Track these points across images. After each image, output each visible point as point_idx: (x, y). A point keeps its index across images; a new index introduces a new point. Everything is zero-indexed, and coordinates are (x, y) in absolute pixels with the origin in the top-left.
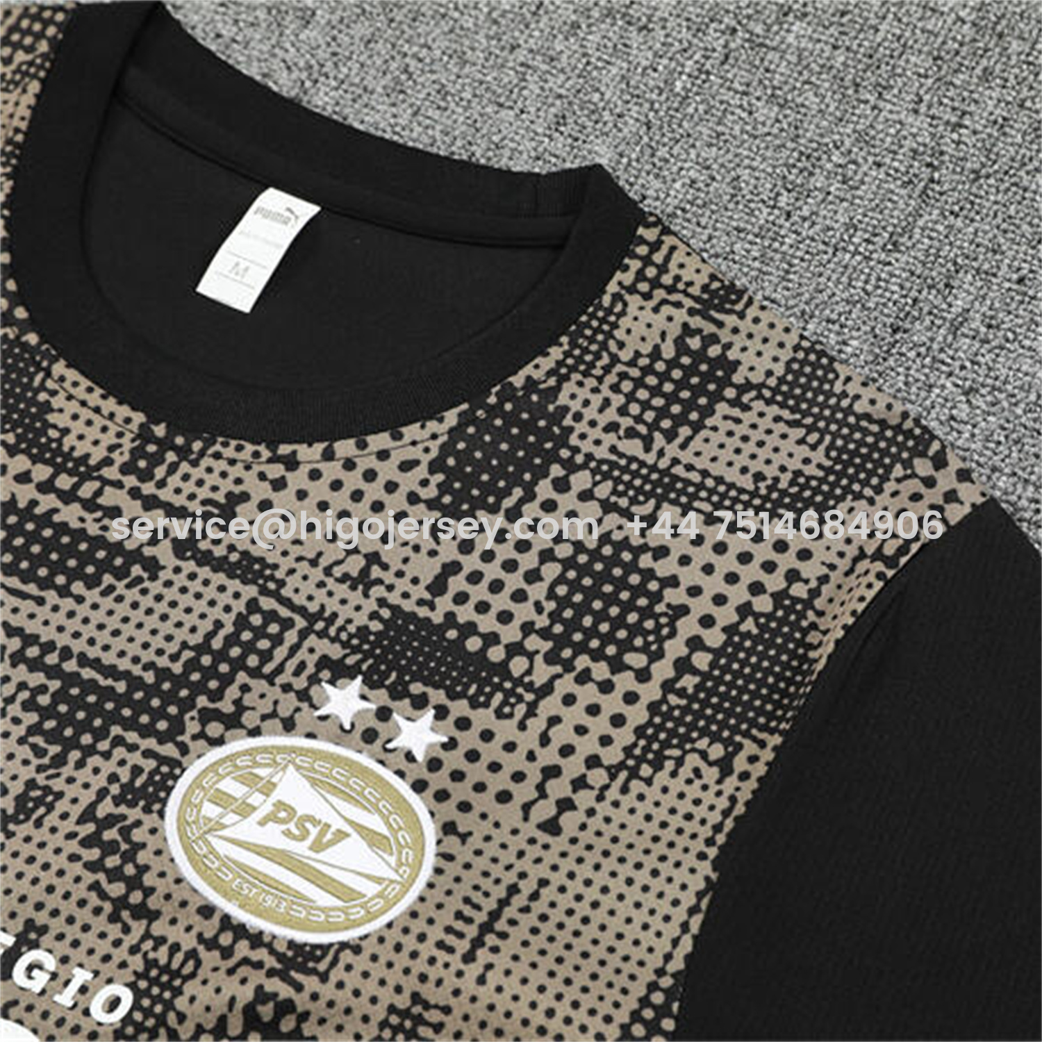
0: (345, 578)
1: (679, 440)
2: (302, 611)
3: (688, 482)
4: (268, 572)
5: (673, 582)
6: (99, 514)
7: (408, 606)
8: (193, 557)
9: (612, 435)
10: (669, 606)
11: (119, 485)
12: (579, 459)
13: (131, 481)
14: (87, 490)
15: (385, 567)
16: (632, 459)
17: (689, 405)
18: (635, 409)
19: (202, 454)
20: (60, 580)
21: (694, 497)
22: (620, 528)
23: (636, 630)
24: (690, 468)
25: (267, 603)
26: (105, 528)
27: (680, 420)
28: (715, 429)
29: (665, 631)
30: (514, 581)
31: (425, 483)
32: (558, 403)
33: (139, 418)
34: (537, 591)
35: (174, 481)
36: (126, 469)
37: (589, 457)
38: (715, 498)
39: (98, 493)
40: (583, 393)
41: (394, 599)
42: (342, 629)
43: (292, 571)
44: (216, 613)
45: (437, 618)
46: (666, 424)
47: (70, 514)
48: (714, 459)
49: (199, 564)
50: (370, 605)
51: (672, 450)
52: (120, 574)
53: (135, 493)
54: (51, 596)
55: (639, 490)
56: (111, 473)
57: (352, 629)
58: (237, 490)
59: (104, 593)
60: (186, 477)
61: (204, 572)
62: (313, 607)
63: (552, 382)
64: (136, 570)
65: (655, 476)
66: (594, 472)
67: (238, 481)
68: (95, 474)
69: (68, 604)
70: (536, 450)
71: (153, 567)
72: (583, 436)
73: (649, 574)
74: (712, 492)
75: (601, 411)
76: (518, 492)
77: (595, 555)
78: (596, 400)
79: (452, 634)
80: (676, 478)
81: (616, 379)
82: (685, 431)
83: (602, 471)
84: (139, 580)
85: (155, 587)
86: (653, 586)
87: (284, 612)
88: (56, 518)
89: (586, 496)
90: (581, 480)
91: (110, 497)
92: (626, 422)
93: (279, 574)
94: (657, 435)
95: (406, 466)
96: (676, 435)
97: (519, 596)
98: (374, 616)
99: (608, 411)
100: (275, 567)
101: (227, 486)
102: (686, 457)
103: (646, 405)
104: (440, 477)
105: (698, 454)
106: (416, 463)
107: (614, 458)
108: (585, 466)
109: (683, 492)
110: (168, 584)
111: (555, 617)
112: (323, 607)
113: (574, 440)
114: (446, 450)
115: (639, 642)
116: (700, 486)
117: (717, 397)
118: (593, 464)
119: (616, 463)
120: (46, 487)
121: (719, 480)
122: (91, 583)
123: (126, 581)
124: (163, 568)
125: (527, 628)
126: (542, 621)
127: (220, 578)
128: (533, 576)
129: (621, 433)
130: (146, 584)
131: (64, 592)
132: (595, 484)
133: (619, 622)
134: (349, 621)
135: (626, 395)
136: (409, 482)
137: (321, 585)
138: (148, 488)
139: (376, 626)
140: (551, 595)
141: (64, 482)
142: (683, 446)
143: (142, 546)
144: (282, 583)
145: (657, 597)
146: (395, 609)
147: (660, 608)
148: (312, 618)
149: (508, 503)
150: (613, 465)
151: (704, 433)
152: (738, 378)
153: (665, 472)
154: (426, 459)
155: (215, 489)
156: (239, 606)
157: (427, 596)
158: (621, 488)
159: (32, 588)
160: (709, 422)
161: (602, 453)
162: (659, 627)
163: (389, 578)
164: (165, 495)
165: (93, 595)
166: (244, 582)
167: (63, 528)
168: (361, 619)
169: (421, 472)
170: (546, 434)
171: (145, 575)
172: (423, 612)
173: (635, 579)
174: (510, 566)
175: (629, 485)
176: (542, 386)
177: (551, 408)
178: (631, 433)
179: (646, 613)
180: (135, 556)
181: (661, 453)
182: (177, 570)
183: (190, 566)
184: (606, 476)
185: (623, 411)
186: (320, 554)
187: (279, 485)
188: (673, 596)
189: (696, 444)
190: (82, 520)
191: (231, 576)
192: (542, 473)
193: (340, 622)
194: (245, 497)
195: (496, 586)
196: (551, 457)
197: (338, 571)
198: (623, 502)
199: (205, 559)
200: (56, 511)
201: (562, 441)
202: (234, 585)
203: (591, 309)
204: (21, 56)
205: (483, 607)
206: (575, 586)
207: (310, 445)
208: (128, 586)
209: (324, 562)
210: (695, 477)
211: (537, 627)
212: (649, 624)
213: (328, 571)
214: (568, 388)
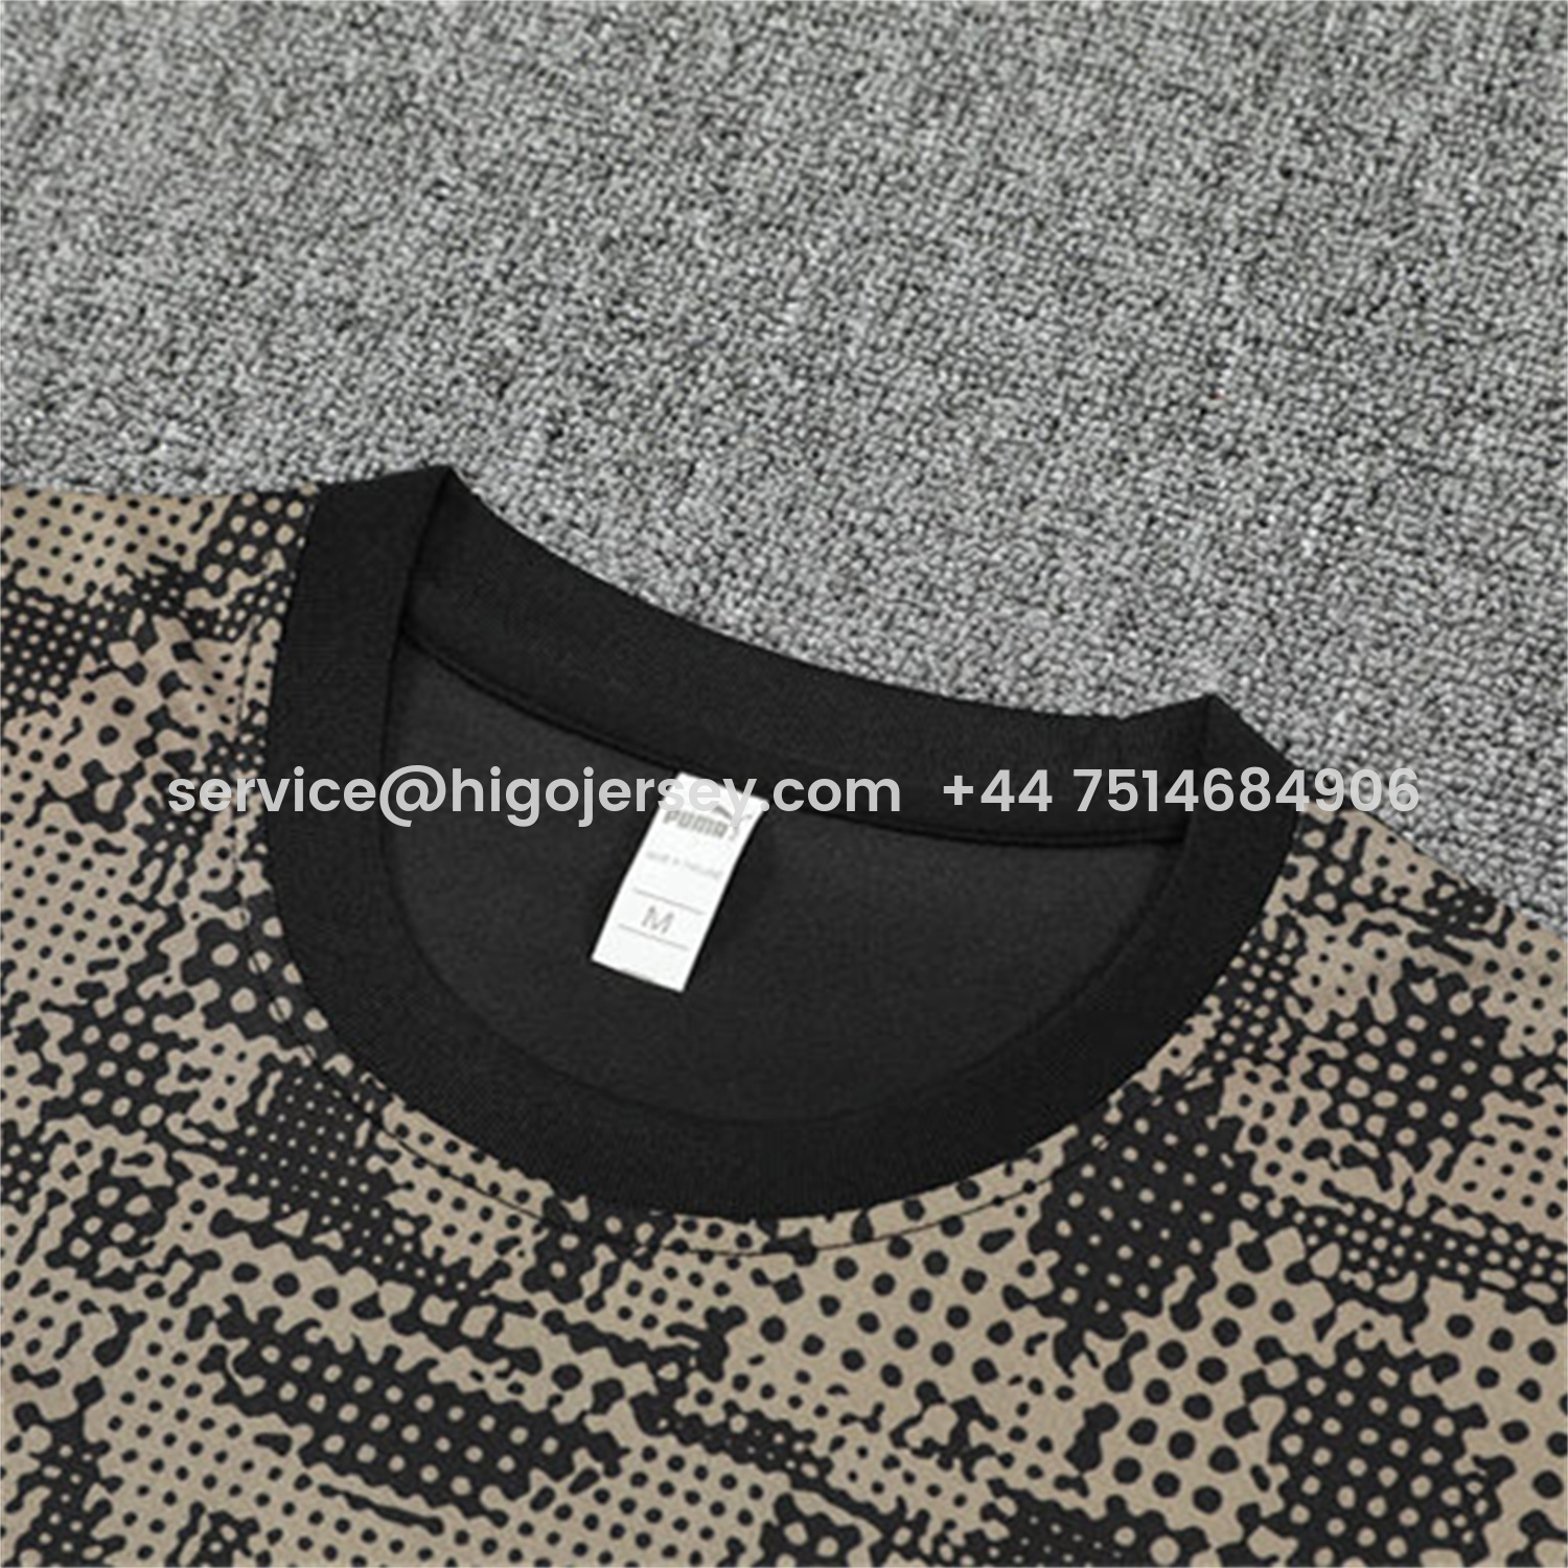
0: (927, 1449)
1: (1434, 1165)
2: (866, 1511)
3: (1464, 1238)
4: (799, 1447)
5: (1474, 1417)
6: (503, 1364)
7: (1043, 1490)
8: (670, 1429)
9: (1322, 1162)
10: (1477, 1460)
11: (526, 1310)
12: (1275, 1209)
13: (544, 1301)
14: (476, 1322)
15: (991, 1424)
16: (1362, 1203)
17: (1438, 1102)
18: (1349, 1114)
19: (654, 1245)
20: (461, 1486)
21: (1479, 1263)
22: (1368, 1326)
23: (1431, 1508)
24: (1462, 1212)
25: (809, 1503)
26: (517, 1388)
27: (1429, 1129)
28: (1489, 1140)
29: (1481, 1507)
30: (1210, 1434)
31: (1027, 1269)
32: (1223, 1113)
33: (540, 1190)
34: (1252, 1449)
35: (616, 1296)
36: (533, 1281)
37: (1291, 1204)
38: (1515, 1264)
39: (495, 1326)
40: (1261, 1094)
41: (1016, 1478)
42: (940, 1539)
43: (838, 1443)
44: (728, 1526)
45: (1095, 1509)
46: (1406, 1137)
47: (456, 1367)
48: (1499, 1194)
49: (684, 1441)
50: (980, 1494)
51: (1426, 1182)
52: (558, 1467)
53: (555, 1322)
54: (450, 1515)
55: (1386, 1257)
56: (510, 1289)
57: (957, 1538)
58: (722, 1304)
59: (538, 1504)
60: (634, 1289)
61: (695, 1454)
62: (885, 1504)
63: (1205, 1077)
64: (582, 1459)
65: (1406, 1231)
66: (1305, 1230)
67: (722, 1289)
68: (484, 1293)
69: (480, 1528)
70: (1199, 1198)
71: (608, 1450)
72: (1273, 1169)
73: (1431, 1407)
74: (1508, 1251)
75: (1294, 1121)
76: (1185, 1276)
77: (1335, 1377)
78: (1284, 1104)
79: (1125, 1536)
80: (1443, 1233)
81: (1308, 1066)
82: (1440, 1148)
83: (1319, 1227)
84: (589, 1477)
85: (620, 1488)
86: (1444, 1427)
87: (840, 1517)
88: (435, 1376)
89: (1299, 1273)
90: (1285, 1247)
91: (517, 1333)
92: (1340, 1139)
93: (819, 1449)
94: (1395, 1158)
95: (993, 1242)
96: (1428, 1156)
97: (1224, 1460)
98: (989, 1512)
99: (1306, 1120)
100: (809, 1436)
101: (704, 1298)
102: (1452, 1192)
103: (1366, 1107)
104: (1050, 1258)
105: (1470, 1187)
106: (1006, 1236)
107: (1332, 1203)
108: (1286, 1221)
109: (1457, 1256)
110: (639, 1480)
111: (1290, 1493)
112: (901, 1503)
113: (1259, 1176)
114: (1053, 1207)
115: (1440, 1529)
116: (1486, 1244)
117: (1481, 1084)
118: (1300, 1217)
119: (1337, 1212)
120: (408, 1322)
121: (1516, 1231)
122: (514, 1486)
123: (570, 1479)
124: (626, 1451)
125: (1249, 1516)
126: (1271, 1503)
127: (721, 1464)
128: (1239, 1423)
129: (1336, 1157)
130: (604, 1483)
131: (471, 1507)
132: (1311, 1251)
133: (1399, 1497)
134: (950, 1525)
135: (1332, 1092)
136: (1001, 1268)
137: (891, 1463)
138: (575, 1312)
139: (996, 1531)
140: (1277, 1455)
141: (436, 1311)
142: (1444, 1174)
143: (583, 1414)
144: (825, 1466)
145: (1453, 1448)
146: (1022, 1498)
147: (1463, 1466)
148: (888, 1524)
149: (1173, 1294)
150: (1334, 1216)
151: (1473, 1150)
152: (1509, 1048)
153: (1423, 1223)
154: (1022, 1227)
155: (685, 1305)
156: (764, 1512)
157: (1071, 1471)
158: (1354, 1255)
159: (416, 1505)
160: (1477, 1128)
161: (1310, 1195)
162: (1469, 1500)
163: (1000, 1442)
164: (606, 1321)
165: (519, 1510)
166: (766, 1467)
167: (447, 1393)
168: (969, 1520)
169: (1018, 1250)
170: (1210, 1170)
171: (599, 1467)
172: (1069, 1500)
173: (1410, 1417)
174: (1198, 1407)
175: (1367, 1250)
176: (1190, 1086)
177: (1212, 1123)
178: (1352, 1158)
179: (1443, 1476)
180: (575, 1435)
181: (1409, 1190)
182: (649, 1454)
183: (668, 1445)
184: (1326, 1237)
185: (1330, 1119)
186: (879, 1409)
187: (789, 1290)
188: (1482, 1443)
189: (1464, 1170)
190: (477, 1376)
191: (740, 1458)
192: (1217, 1238)
193: (934, 1527)
194: (736, 1316)
195: (1182, 1445)
196: (1229, 1209)
197: (914, 1437)
198: (1364, 1281)
199: (691, 1430)
200: (432, 1363)
201: (1240, 1178)
202: (748, 1474)
203: (1246, 947)
204: (238, 580)
205: (1167, 1485)
206: (1313, 1436)
207: (830, 1218)
208: (575, 1489)
209: (889, 1422)
210: (1474, 1228)
211: (1265, 1512)
212: (1451, 1496)
213: (897, 1438)
214: (1235, 1085)
